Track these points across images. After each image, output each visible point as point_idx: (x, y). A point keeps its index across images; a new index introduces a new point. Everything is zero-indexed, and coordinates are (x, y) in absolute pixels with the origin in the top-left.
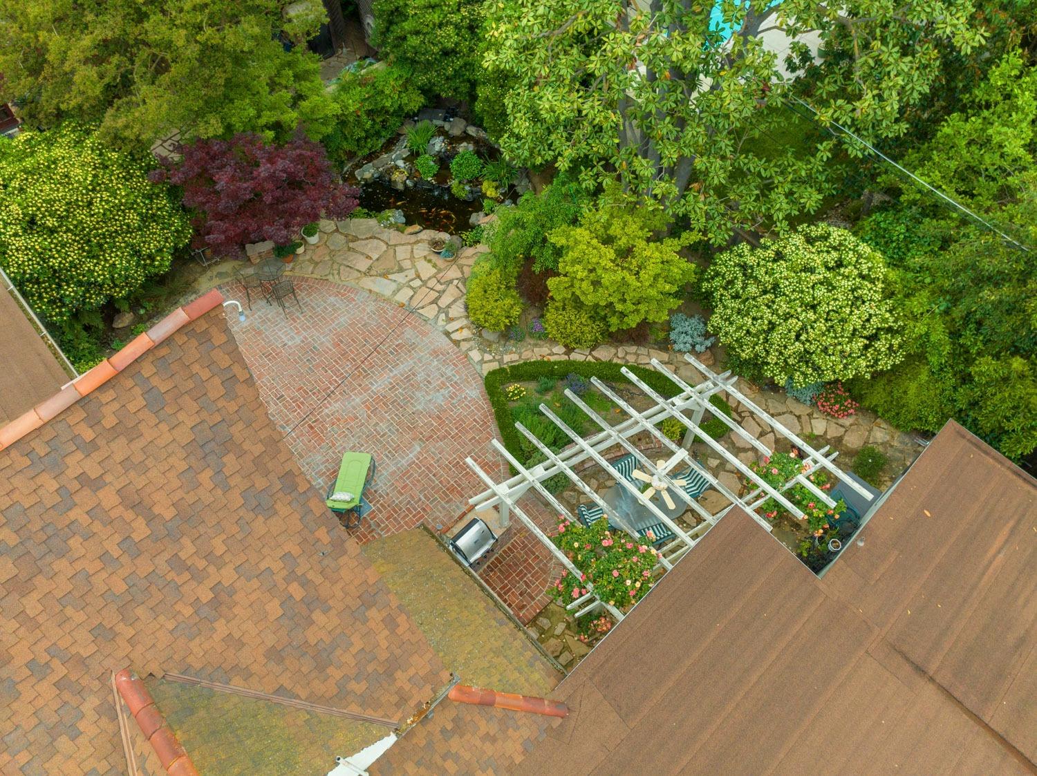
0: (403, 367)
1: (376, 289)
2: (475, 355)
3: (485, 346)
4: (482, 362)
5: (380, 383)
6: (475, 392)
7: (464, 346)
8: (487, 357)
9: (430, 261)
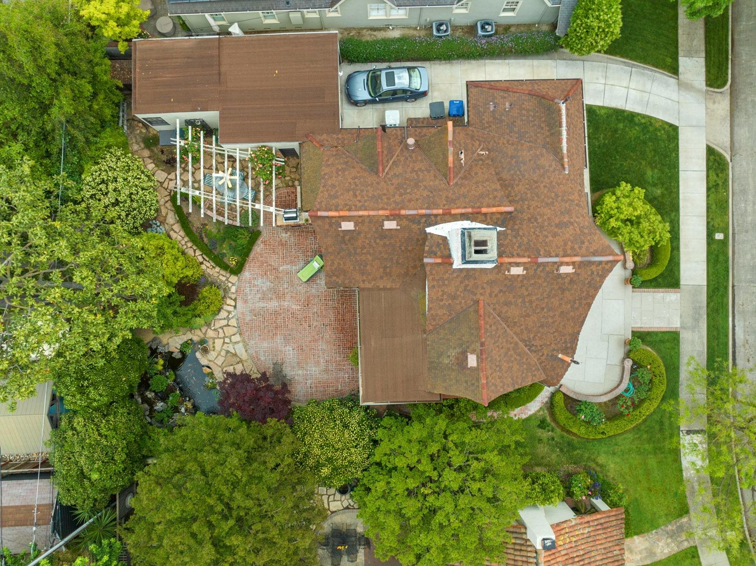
0: (262, 304)
1: (243, 350)
2: (233, 289)
3: (226, 290)
4: (233, 284)
5: (273, 305)
6: (246, 274)
7: (233, 296)
8: (230, 285)
9: (214, 347)
